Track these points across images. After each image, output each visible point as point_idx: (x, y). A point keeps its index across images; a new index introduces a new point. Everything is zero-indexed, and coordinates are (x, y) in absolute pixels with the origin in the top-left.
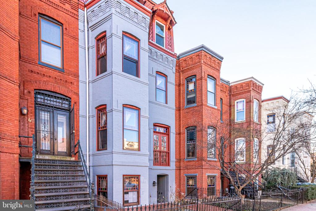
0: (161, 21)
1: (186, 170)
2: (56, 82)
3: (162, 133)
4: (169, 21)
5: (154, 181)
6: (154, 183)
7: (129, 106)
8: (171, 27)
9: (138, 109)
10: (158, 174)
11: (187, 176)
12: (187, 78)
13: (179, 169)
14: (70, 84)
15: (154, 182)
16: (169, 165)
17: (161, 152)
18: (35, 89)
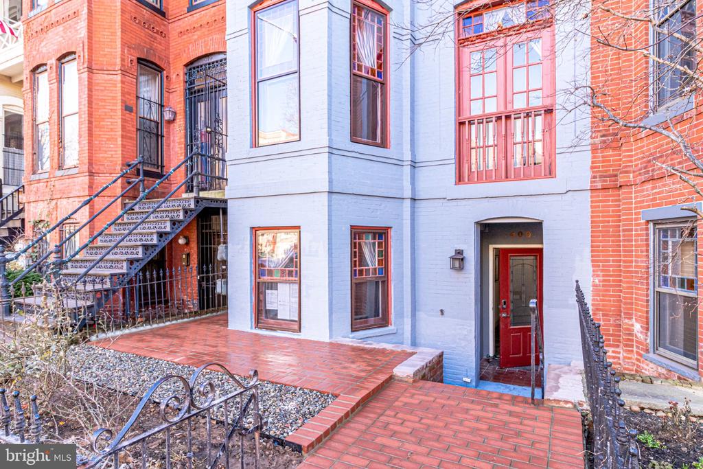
1: (648, 186)
5: (459, 247)
6: (458, 260)
10: (482, 218)
11: (656, 223)
13: (607, 184)
15: (459, 252)
16: (551, 173)
17: (508, 117)
18: (186, 65)
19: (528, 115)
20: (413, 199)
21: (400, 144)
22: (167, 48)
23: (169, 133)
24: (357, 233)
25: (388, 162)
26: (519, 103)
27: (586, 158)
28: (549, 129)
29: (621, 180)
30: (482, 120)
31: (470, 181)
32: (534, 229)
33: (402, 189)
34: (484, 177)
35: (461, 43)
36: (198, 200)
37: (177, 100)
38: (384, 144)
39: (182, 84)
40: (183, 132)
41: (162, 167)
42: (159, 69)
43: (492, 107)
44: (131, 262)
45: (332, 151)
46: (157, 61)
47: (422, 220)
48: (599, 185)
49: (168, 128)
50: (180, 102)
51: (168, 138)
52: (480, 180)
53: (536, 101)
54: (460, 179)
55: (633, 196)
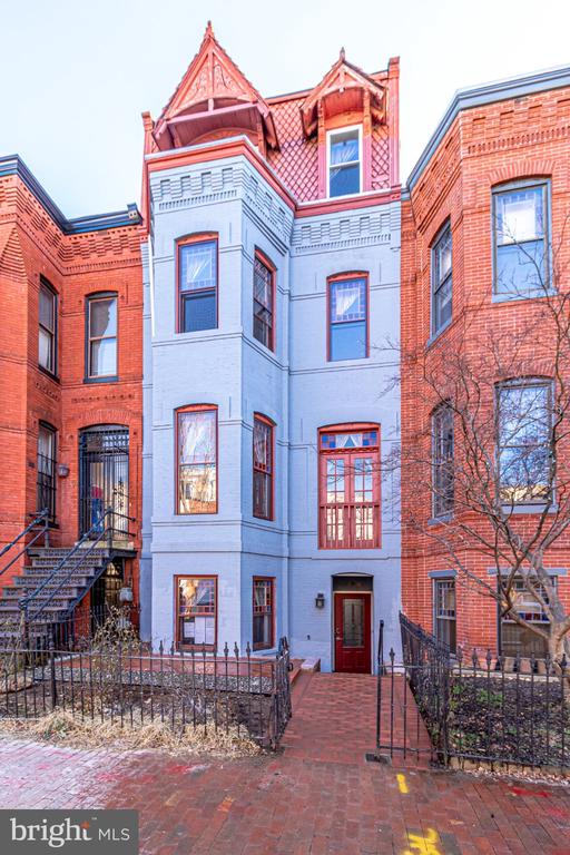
0: (347, 122)
1: (433, 557)
2: (108, 406)
3: (360, 449)
4: (367, 103)
5: (321, 592)
6: (320, 600)
7: (191, 409)
8: (381, 116)
9: (212, 408)
10: (335, 573)
11: (436, 579)
12: (433, 240)
13: (411, 554)
14: (128, 400)
15: (321, 595)
16: (378, 545)
17: (352, 507)
18: (81, 429)
19: (364, 507)
20: (289, 558)
21: (281, 519)
22: (60, 411)
23: (60, 486)
24: (258, 581)
25: (273, 530)
26: (358, 499)
27: (398, 539)
28: (377, 517)
29: (418, 553)
30: (336, 506)
31: (328, 547)
32: (367, 581)
33: (281, 550)
34: (337, 545)
35: (321, 453)
36: (111, 550)
37: (71, 458)
38: (271, 518)
39: (76, 445)
40: (76, 488)
41: (55, 517)
42: (54, 430)
43: (341, 499)
44: (70, 600)
45: (244, 524)
46: (52, 422)
47: (295, 571)
48: (406, 555)
49: (60, 482)
50: (73, 461)
51: (60, 491)
52: (334, 547)
53: (369, 498)
54: (321, 546)
55: (425, 564)
